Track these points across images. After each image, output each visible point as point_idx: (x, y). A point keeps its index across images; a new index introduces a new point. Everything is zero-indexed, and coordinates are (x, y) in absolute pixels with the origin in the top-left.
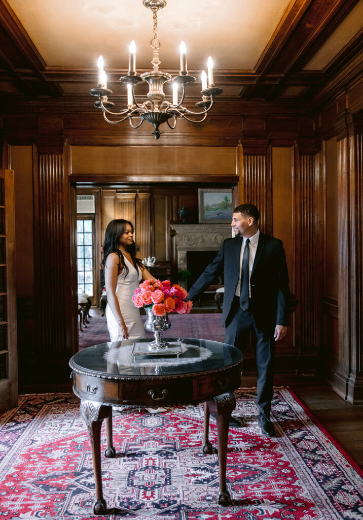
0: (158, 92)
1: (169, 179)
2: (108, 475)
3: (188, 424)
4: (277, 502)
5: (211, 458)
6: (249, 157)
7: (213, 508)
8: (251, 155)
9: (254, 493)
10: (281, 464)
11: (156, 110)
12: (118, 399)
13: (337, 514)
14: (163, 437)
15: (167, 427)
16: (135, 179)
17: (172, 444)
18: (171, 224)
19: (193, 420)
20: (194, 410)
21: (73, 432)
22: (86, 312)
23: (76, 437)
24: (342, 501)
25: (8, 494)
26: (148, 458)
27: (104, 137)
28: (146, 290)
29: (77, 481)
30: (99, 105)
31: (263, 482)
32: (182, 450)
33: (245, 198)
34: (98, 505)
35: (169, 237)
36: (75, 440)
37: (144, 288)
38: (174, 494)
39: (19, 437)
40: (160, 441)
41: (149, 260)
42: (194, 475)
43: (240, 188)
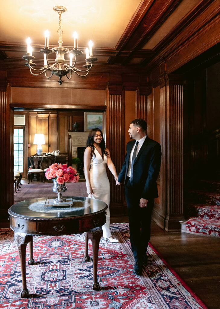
0: (61, 59)
1: (68, 107)
2: (30, 275)
3: (76, 245)
4: (125, 287)
5: (89, 264)
6: (112, 95)
7: (90, 292)
8: (113, 95)
9: (113, 283)
10: (128, 266)
11: (60, 69)
12: (36, 231)
13: (158, 293)
14: (62, 252)
15: (64, 247)
16: (48, 106)
17: (67, 256)
18: (69, 132)
19: (79, 243)
20: (80, 237)
21: (10, 251)
22: (19, 182)
23: (11, 253)
24: (161, 285)
26: (53, 265)
27: (30, 82)
28: (53, 170)
29: (12, 279)
30: (27, 65)
31: (118, 277)
32: (73, 259)
33: (110, 118)
34: (24, 292)
35: (68, 139)
36: (11, 255)
37: (52, 168)
38: (67, 285)
40: (61, 255)
41: (56, 152)
42: (79, 274)
43: (107, 112)
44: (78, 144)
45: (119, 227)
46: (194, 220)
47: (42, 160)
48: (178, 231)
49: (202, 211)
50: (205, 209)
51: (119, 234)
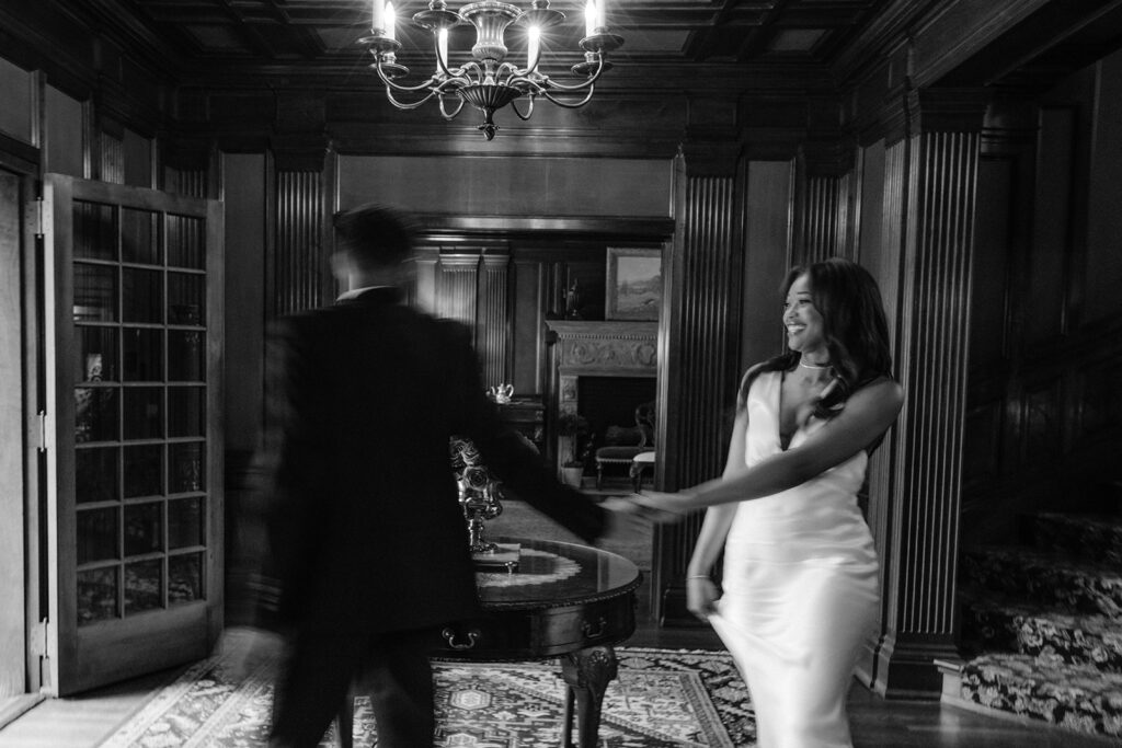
1: (537, 224)
3: (539, 709)
6: (699, 180)
8: (702, 178)
14: (487, 729)
15: (497, 711)
16: (472, 223)
17: (501, 743)
18: (548, 319)
19: (550, 703)
20: (555, 684)
33: (686, 265)
35: (544, 347)
40: (481, 736)
41: (500, 391)
43: (676, 245)
44: (582, 366)
45: (702, 666)
46: (998, 663)
48: (928, 699)
49: (1035, 629)
50: (1045, 626)
51: (697, 689)
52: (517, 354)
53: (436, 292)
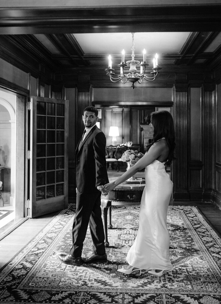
0: (134, 69)
4: (183, 249)
6: (179, 92)
9: (173, 245)
10: (187, 236)
11: (133, 77)
12: (115, 199)
13: (209, 254)
14: (134, 223)
15: (136, 220)
16: (122, 103)
18: (141, 124)
24: (213, 250)
25: (68, 239)
26: (127, 230)
27: (108, 83)
31: (178, 242)
33: (176, 113)
35: (140, 131)
37: (127, 153)
39: (70, 220)
40: (133, 225)
41: (129, 144)
43: (174, 107)
44: (150, 137)
45: (184, 209)
47: (117, 150)
51: (183, 214)
52: (133, 133)
53: (112, 118)
